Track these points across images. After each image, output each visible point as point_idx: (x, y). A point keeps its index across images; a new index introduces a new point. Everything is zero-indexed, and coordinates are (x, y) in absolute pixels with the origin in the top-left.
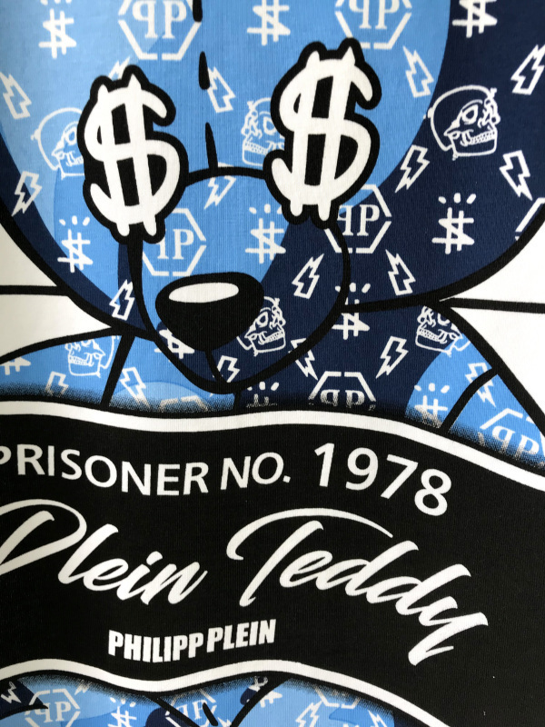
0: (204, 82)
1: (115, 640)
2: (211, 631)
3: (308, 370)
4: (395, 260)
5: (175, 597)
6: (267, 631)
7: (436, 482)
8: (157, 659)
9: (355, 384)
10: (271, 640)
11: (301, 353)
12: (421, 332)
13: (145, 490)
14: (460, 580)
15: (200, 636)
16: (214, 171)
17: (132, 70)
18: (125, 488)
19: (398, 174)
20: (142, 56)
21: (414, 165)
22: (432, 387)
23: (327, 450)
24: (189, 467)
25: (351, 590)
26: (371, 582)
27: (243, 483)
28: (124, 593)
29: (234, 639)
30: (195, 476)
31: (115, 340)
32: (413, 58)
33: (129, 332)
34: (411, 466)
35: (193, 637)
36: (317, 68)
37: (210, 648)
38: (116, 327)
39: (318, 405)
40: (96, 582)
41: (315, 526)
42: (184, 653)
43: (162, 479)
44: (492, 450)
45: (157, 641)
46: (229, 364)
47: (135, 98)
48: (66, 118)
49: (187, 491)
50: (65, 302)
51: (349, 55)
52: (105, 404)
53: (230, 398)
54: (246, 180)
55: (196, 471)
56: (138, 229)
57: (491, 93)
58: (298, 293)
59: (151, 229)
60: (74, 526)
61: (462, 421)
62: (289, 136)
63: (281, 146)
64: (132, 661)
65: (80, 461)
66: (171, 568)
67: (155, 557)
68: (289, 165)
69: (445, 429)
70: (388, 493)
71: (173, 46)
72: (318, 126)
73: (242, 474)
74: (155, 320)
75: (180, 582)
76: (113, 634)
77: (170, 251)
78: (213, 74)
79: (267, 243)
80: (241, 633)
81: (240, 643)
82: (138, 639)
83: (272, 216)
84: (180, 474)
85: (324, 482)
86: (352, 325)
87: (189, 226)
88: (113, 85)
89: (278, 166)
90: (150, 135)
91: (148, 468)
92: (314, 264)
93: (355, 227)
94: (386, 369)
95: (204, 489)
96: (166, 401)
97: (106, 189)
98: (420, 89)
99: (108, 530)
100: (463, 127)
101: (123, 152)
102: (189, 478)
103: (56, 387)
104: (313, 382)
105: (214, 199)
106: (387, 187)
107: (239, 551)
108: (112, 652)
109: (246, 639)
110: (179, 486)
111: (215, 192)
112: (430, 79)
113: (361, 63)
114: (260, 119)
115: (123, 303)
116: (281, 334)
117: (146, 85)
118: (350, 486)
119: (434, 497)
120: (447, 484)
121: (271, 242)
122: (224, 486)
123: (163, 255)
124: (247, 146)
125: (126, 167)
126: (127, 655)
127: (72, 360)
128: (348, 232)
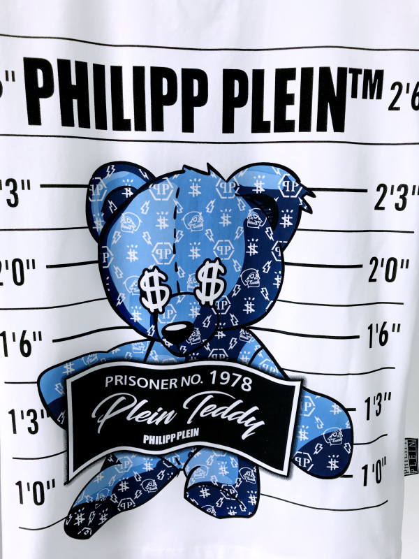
0: (176, 270)
1: (146, 438)
2: (178, 433)
3: (208, 349)
4: (232, 316)
5: (166, 422)
6: (196, 432)
7: (247, 381)
8: (160, 443)
9: (222, 352)
10: (197, 435)
11: (205, 343)
12: (241, 336)
13: (157, 388)
14: (256, 411)
15: (175, 435)
16: (179, 293)
17: (155, 267)
18: (151, 388)
19: (232, 292)
20: (158, 263)
21: (237, 290)
22: (245, 352)
23: (214, 373)
24: (171, 380)
25: (223, 417)
26: (229, 414)
27: (188, 384)
28: (149, 422)
29: (185, 435)
30: (173, 383)
31: (148, 342)
32: (235, 262)
33: (153, 340)
34: (240, 376)
35: (172, 435)
36: (208, 265)
37: (178, 439)
38: (149, 338)
39: (211, 359)
40: (140, 419)
41: (211, 396)
42: (169, 441)
43: (163, 384)
44: (263, 371)
45: (160, 437)
46: (184, 348)
47: (156, 275)
48: (134, 279)
49: (171, 387)
50: (132, 331)
51: (217, 262)
52: (145, 362)
53: (184, 358)
54: (188, 296)
55: (173, 381)
56: (156, 311)
57: (257, 271)
58: (204, 326)
59: (161, 310)
60: (133, 401)
61: (254, 362)
62: (201, 283)
63: (198, 286)
64: (152, 445)
65: (136, 380)
66: (166, 412)
67: (160, 409)
68: (201, 291)
69: (249, 365)
70: (233, 385)
71: (168, 261)
72: (209, 280)
73: (188, 381)
74: (161, 336)
75: (168, 417)
76: (145, 436)
77: (166, 316)
78: (179, 268)
79: (195, 312)
80: (188, 433)
81: (188, 436)
82: (154, 437)
83: (196, 305)
84: (169, 382)
85: (213, 382)
86: (221, 335)
87: (172, 309)
88: (149, 271)
89: (198, 291)
90: (161, 284)
91: (158, 381)
92: (209, 318)
93: (221, 307)
94: (231, 347)
95: (176, 387)
96: (164, 360)
97: (147, 299)
98: (238, 269)
99: (145, 401)
100: (250, 279)
101: (153, 289)
102: (171, 384)
103: (128, 356)
104: (209, 352)
105: (179, 301)
106: (229, 296)
107: (187, 406)
108: (145, 442)
109: (189, 435)
110: (168, 386)
111: (179, 299)
112: (240, 267)
113: (221, 264)
114: (192, 279)
115: (151, 332)
116: (199, 338)
117: (160, 271)
118: (221, 383)
119: (247, 386)
120: (251, 381)
121: (196, 312)
122: (182, 385)
123: (164, 317)
124: (189, 286)
125: (153, 293)
126: (150, 443)
127: (134, 348)
128: (218, 308)
